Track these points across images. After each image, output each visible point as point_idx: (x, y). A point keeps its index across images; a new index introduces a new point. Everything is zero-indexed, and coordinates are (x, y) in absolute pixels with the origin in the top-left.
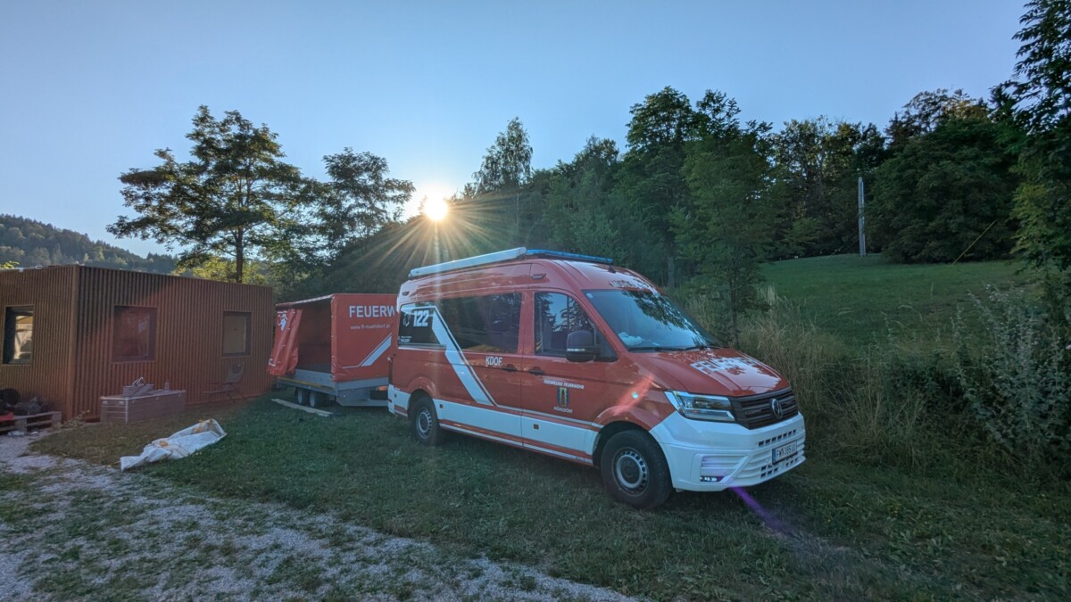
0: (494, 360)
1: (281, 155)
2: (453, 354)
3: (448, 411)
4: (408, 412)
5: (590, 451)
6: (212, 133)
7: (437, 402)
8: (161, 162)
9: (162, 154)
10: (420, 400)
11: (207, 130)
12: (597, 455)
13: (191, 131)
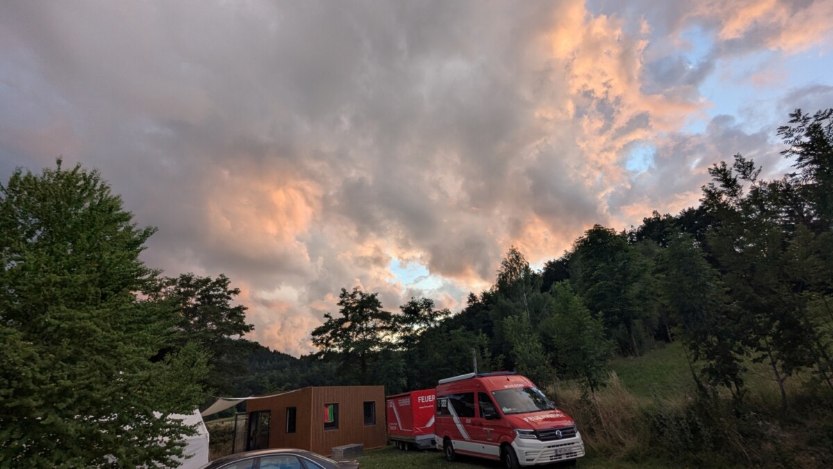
0: (468, 420)
1: (382, 307)
2: (456, 419)
3: (457, 445)
4: (444, 447)
5: (499, 455)
6: (348, 300)
7: (453, 441)
8: (327, 320)
9: (326, 316)
10: (447, 441)
11: (346, 299)
12: (501, 456)
13: (339, 302)
